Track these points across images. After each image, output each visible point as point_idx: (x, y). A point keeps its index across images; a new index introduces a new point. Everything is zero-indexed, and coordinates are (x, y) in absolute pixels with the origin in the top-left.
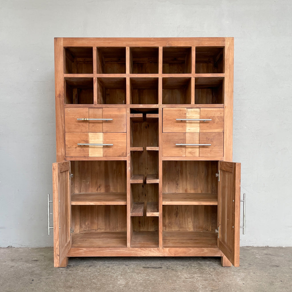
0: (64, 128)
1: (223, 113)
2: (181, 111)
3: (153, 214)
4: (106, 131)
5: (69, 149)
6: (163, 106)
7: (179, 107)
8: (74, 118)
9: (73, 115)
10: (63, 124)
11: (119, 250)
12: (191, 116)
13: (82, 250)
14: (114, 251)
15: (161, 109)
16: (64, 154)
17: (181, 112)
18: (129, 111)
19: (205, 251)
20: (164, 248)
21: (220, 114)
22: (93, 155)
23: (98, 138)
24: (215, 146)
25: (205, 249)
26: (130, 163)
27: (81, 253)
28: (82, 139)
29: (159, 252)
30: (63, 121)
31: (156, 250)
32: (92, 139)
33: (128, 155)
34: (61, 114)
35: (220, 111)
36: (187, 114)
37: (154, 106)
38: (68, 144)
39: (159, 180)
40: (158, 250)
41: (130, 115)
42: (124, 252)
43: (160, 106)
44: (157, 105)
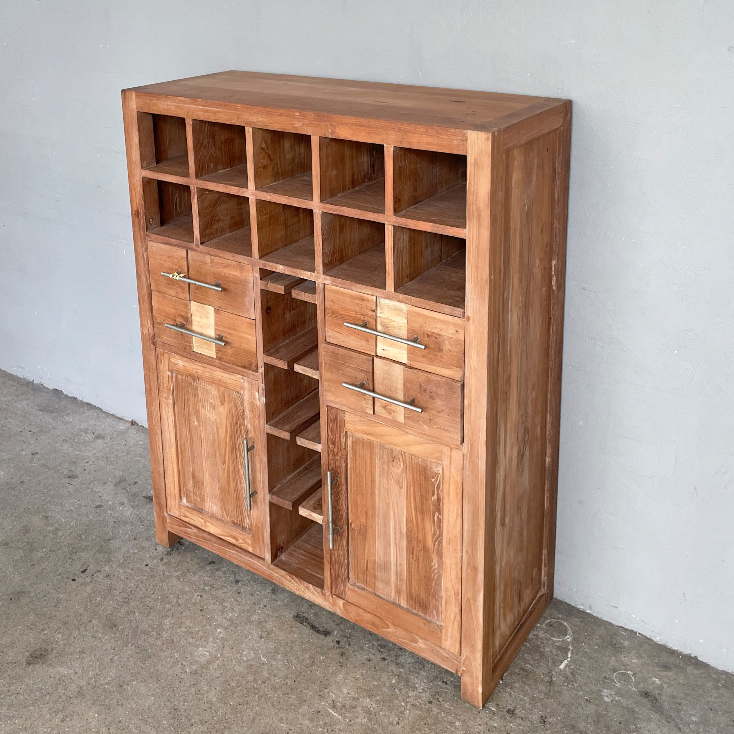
0: (148, 281)
1: (461, 332)
2: (363, 300)
3: (310, 515)
4: (218, 307)
5: (159, 326)
6: (325, 279)
7: (360, 291)
8: (162, 264)
9: (161, 259)
10: (147, 271)
11: (251, 560)
12: (387, 318)
13: (190, 530)
14: (244, 558)
15: (322, 286)
16: (151, 332)
17: (364, 303)
18: (257, 275)
19: (420, 644)
20: (334, 596)
21: (455, 332)
22: (199, 349)
23: (206, 317)
24: (439, 412)
25: (420, 641)
26: (264, 388)
27: (190, 535)
28: (180, 313)
29: (325, 599)
30: (147, 267)
31: (318, 593)
32: (196, 316)
33: (261, 372)
34: (143, 252)
35: (455, 325)
36: (379, 310)
37: (306, 275)
38: (157, 315)
39: (321, 445)
40: (322, 595)
41: (261, 283)
42: (260, 567)
43: (319, 278)
44: (313, 273)
